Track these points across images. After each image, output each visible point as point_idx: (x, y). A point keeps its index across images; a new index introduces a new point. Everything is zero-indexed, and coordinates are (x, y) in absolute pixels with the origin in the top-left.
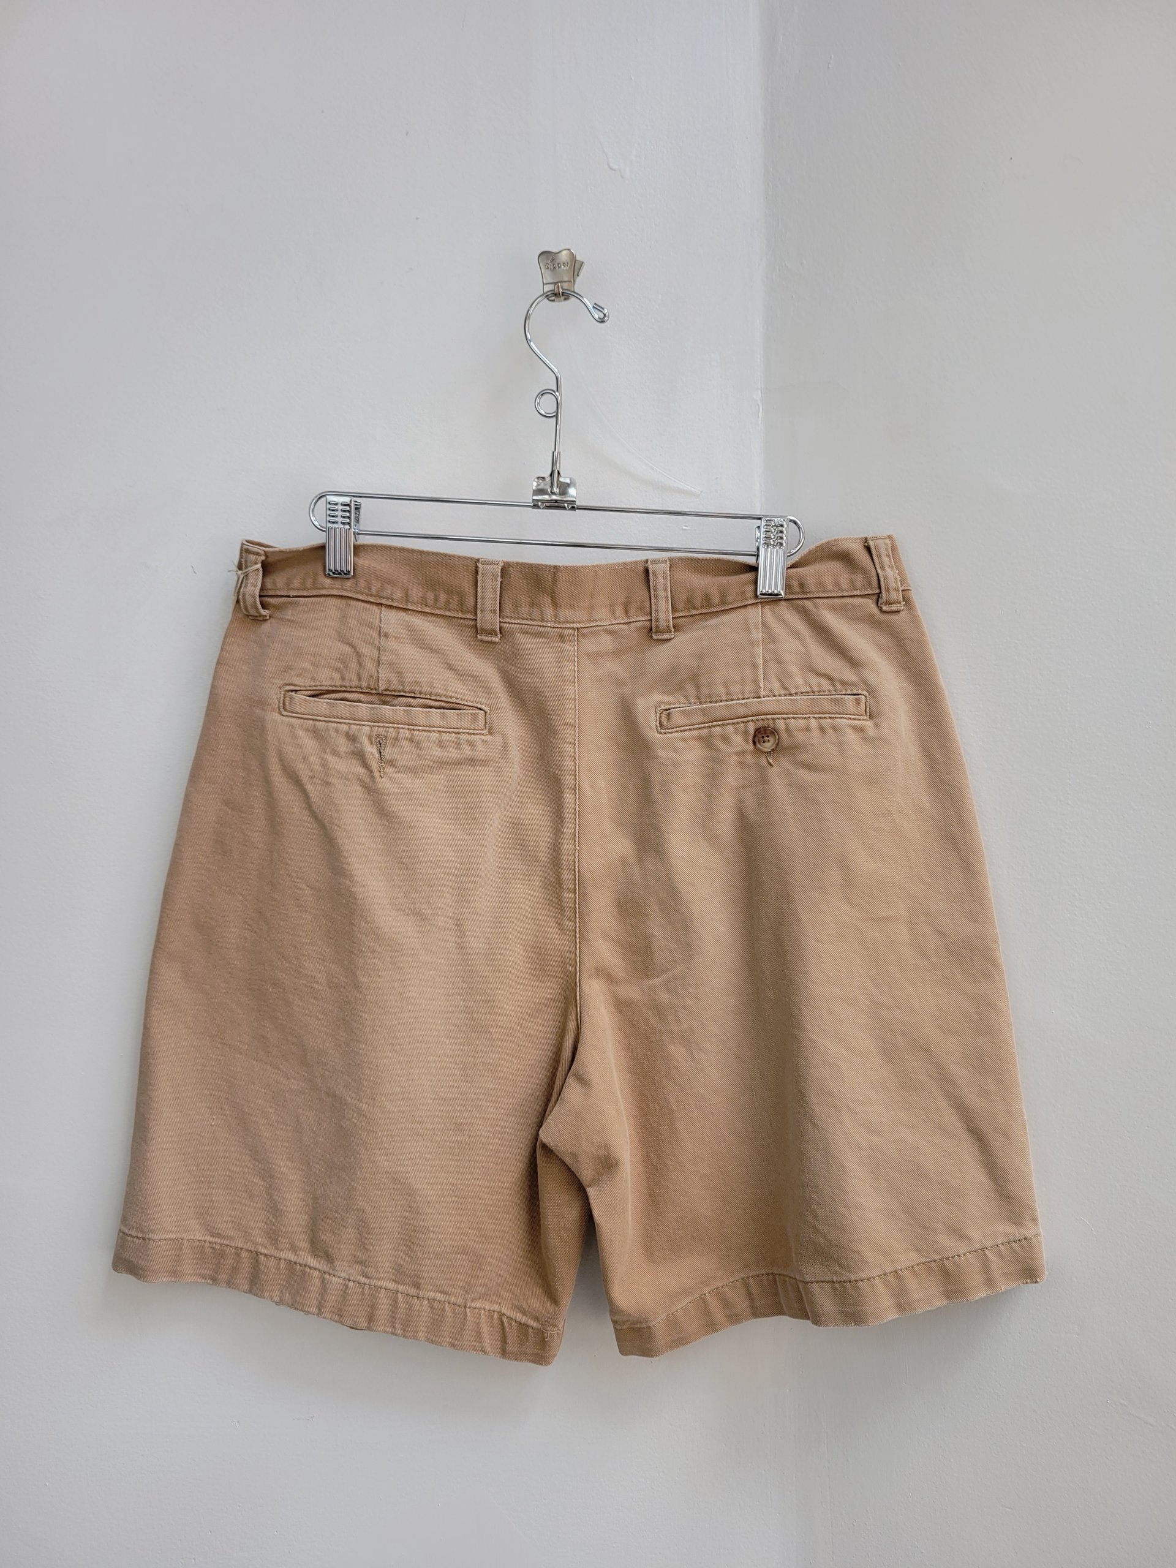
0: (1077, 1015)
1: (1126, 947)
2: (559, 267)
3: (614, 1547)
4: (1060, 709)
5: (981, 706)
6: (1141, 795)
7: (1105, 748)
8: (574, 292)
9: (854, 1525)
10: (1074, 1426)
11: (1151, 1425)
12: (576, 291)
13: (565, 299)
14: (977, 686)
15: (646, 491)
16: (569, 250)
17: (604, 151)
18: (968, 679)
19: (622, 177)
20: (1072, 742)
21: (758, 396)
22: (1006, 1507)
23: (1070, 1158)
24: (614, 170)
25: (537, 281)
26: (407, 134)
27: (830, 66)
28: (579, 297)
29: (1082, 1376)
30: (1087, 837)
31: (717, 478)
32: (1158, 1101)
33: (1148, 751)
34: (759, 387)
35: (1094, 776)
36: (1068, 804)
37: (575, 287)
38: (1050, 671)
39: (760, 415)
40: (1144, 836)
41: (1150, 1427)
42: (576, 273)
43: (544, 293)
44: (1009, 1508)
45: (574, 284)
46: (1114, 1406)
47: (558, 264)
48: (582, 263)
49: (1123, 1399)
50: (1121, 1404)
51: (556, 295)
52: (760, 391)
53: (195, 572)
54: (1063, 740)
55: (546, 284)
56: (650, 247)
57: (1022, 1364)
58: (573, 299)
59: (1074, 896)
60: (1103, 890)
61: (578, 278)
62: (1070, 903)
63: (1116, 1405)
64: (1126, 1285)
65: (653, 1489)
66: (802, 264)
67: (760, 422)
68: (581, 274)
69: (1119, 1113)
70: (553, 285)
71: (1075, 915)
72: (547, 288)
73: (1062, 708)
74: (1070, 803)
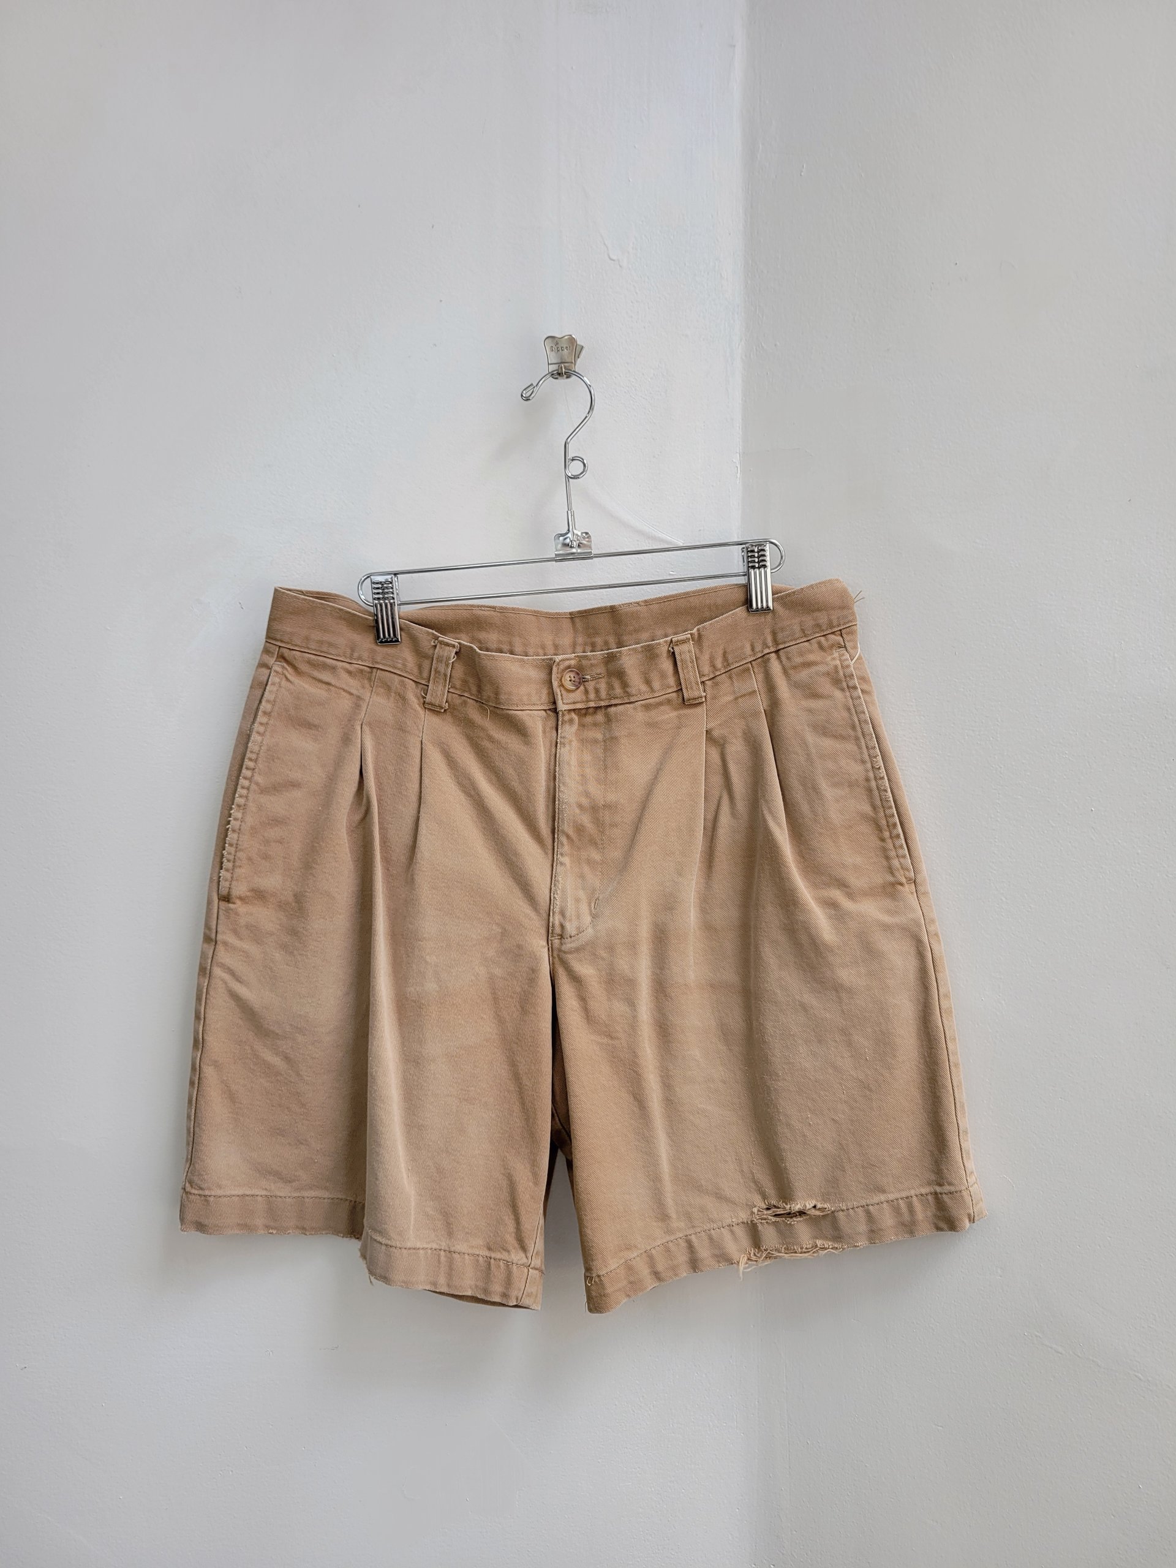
0: (1003, 1002)
1: (1044, 943)
2: (562, 350)
3: (599, 1462)
4: (991, 739)
5: (925, 734)
6: (1059, 814)
7: (1028, 774)
8: (575, 372)
9: (808, 1443)
10: (996, 1355)
11: (1061, 1354)
12: (576, 371)
13: (567, 377)
14: (922, 717)
15: (638, 541)
16: (571, 335)
17: (605, 244)
18: (914, 711)
19: (621, 266)
20: (1001, 768)
21: (737, 459)
22: (938, 1426)
23: (996, 1125)
24: (614, 260)
25: (544, 361)
26: (433, 227)
27: (802, 174)
28: (579, 376)
29: (1003, 1312)
30: (1013, 849)
31: (700, 530)
32: (1069, 1076)
33: (1065, 777)
34: (738, 451)
35: (1019, 797)
36: (997, 821)
37: (576, 366)
38: (984, 706)
39: (738, 475)
40: (1061, 850)
41: (1060, 1355)
42: (577, 356)
43: (549, 373)
44: (941, 1426)
45: (575, 365)
46: (1030, 1338)
47: (562, 348)
48: (582, 347)
49: (1038, 1332)
50: (1036, 1336)
51: (559, 374)
52: (738, 455)
53: (242, 608)
54: (994, 766)
55: (551, 364)
56: (644, 328)
57: (953, 1302)
58: (574, 377)
59: (1001, 900)
60: (1025, 895)
61: (579, 360)
62: (998, 906)
63: (1032, 1336)
64: (1041, 1233)
65: (633, 1411)
66: (776, 345)
67: (738, 482)
68: (582, 356)
69: (1037, 1086)
70: (557, 365)
71: (1002, 915)
72: (553, 368)
73: (993, 738)
74: (999, 820)
